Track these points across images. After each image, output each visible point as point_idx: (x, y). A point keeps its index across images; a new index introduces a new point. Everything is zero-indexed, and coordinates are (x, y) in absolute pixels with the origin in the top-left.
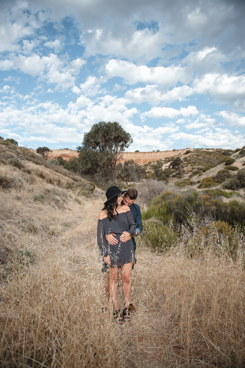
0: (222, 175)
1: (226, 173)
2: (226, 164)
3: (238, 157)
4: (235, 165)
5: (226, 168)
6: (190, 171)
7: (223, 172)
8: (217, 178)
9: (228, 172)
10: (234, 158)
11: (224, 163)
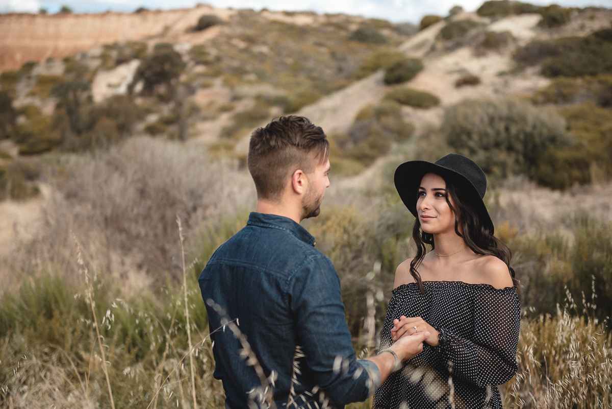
0: (376, 126)
1: (390, 121)
2: (388, 82)
3: (433, 49)
4: (423, 83)
5: (389, 97)
6: (224, 109)
7: (380, 113)
8: (356, 142)
9: (398, 116)
10: (418, 54)
11: (380, 75)
